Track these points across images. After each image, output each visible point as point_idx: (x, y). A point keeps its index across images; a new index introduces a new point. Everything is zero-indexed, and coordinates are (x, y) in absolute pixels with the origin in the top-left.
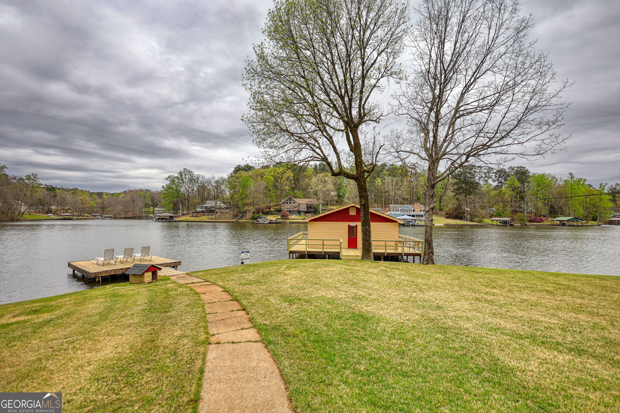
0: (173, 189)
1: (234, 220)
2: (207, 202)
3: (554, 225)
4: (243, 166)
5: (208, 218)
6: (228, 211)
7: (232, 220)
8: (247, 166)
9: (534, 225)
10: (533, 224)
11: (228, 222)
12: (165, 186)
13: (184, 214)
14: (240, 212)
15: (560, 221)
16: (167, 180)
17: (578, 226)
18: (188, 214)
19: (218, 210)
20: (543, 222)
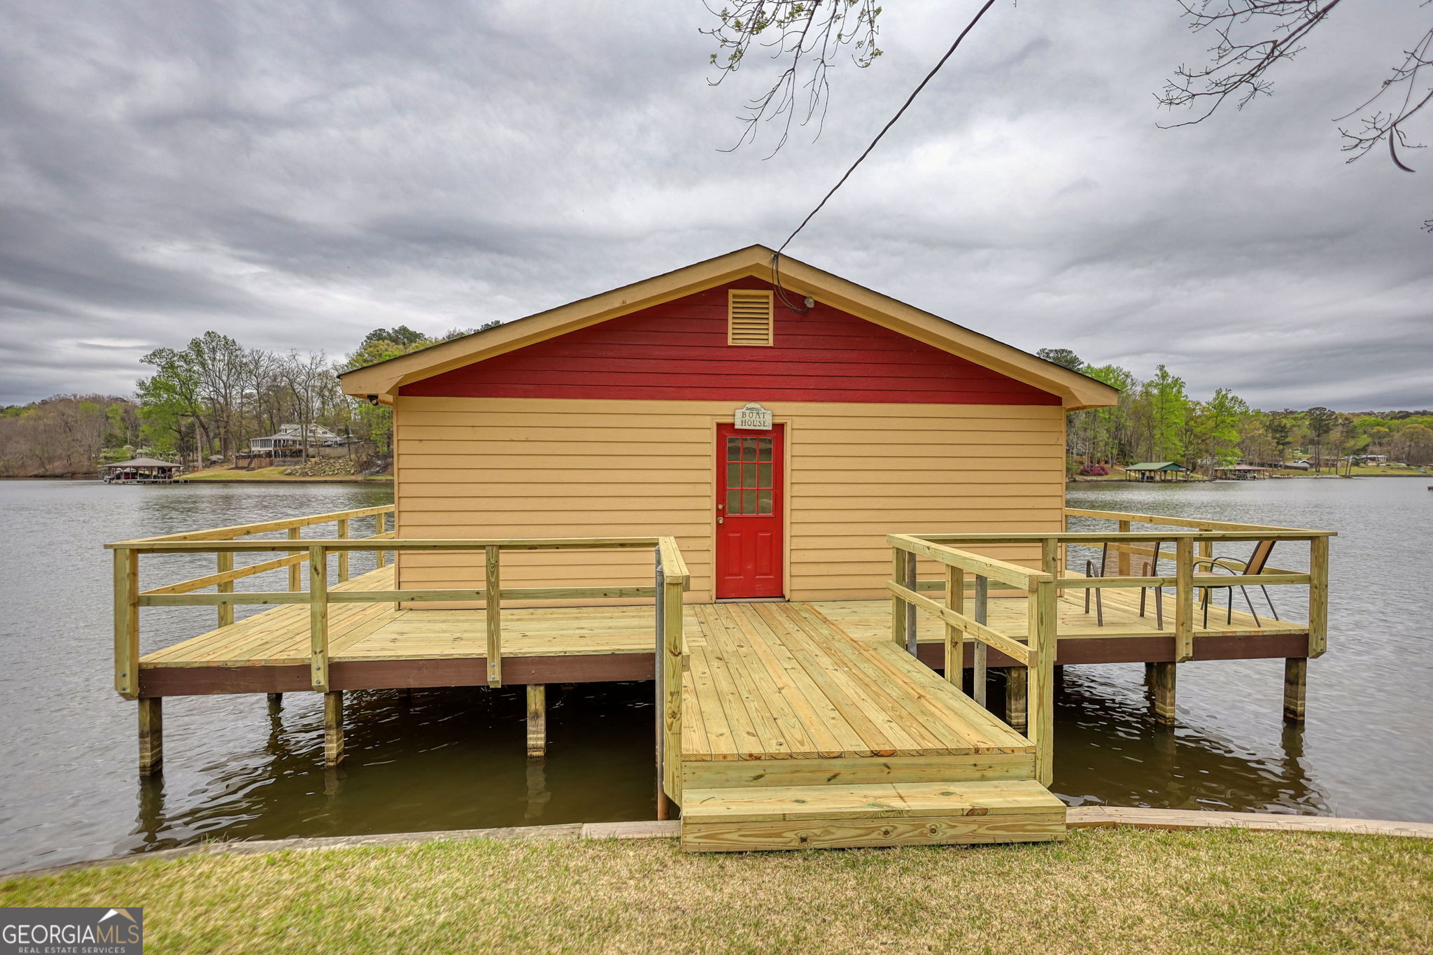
0: (170, 389)
1: (360, 478)
2: (283, 427)
3: (1130, 481)
4: (391, 332)
5: (282, 473)
6: (344, 451)
7: (353, 478)
8: (404, 330)
9: (1092, 481)
10: (1089, 478)
11: (341, 482)
12: (148, 382)
13: (214, 462)
14: (377, 455)
15: (1143, 472)
16: (150, 362)
17: (1178, 481)
18: (226, 460)
19: (311, 451)
20: (1106, 474)
